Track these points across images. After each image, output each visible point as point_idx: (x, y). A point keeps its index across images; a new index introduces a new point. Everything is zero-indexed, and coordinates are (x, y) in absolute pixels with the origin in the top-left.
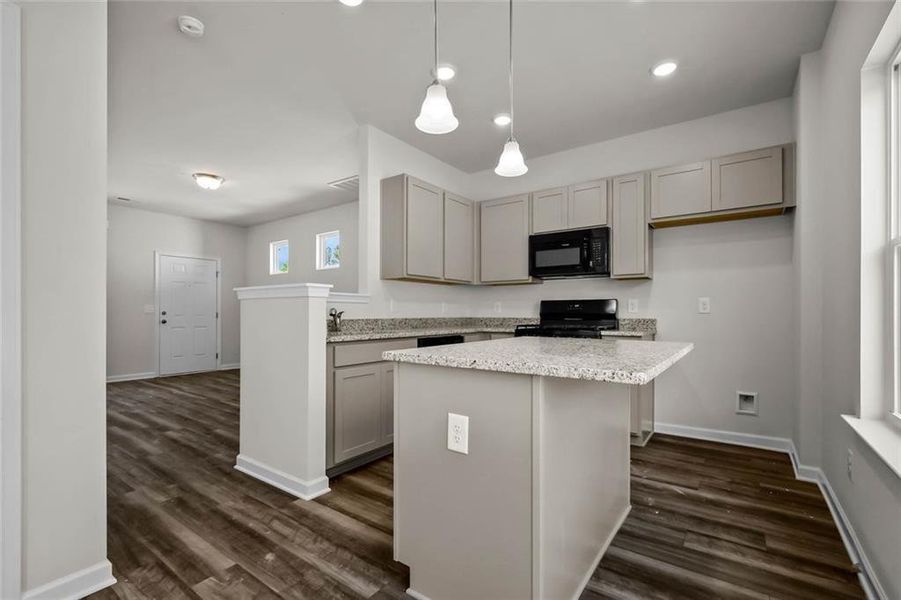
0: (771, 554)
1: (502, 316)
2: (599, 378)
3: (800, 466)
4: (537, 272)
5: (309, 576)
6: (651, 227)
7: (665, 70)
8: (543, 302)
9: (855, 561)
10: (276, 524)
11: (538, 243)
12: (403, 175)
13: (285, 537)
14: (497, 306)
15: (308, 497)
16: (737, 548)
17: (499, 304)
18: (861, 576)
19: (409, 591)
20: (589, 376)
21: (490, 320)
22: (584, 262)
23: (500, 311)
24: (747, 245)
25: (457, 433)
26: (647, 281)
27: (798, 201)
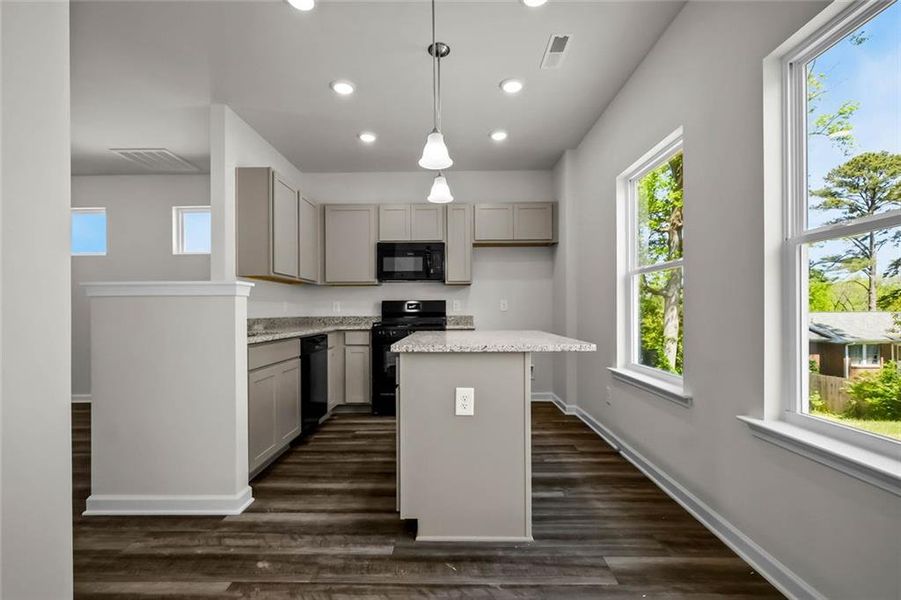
0: (582, 454)
1: (341, 315)
2: (573, 349)
3: (567, 406)
4: (384, 275)
5: (323, 561)
6: (475, 245)
7: (499, 137)
8: (383, 302)
9: (615, 447)
10: (228, 542)
11: (386, 250)
12: (268, 169)
13: (258, 547)
14: (336, 306)
15: (239, 511)
16: (568, 455)
17: (338, 303)
18: (621, 452)
19: (418, 538)
20: (566, 349)
21: (329, 318)
22: (426, 268)
23: (339, 310)
24: (525, 265)
25: (465, 401)
26: (467, 287)
27: (560, 241)
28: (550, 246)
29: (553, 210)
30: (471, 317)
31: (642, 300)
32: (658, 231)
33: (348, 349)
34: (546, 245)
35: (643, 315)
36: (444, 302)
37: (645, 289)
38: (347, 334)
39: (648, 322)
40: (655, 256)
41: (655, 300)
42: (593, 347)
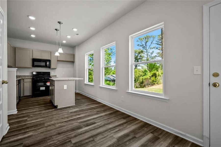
3: (76, 91)
4: (34, 66)
6: (58, 61)
15: (16, 113)
19: (58, 108)
22: (46, 65)
25: (65, 87)
26: (55, 69)
27: (75, 61)
28: (73, 62)
29: (74, 56)
30: (56, 75)
31: (89, 72)
32: (92, 58)
33: (24, 83)
34: (72, 62)
35: (89, 75)
36: (50, 72)
37: (89, 70)
38: (24, 79)
39: (90, 76)
40: (91, 63)
41: (92, 72)
42: (83, 79)
